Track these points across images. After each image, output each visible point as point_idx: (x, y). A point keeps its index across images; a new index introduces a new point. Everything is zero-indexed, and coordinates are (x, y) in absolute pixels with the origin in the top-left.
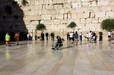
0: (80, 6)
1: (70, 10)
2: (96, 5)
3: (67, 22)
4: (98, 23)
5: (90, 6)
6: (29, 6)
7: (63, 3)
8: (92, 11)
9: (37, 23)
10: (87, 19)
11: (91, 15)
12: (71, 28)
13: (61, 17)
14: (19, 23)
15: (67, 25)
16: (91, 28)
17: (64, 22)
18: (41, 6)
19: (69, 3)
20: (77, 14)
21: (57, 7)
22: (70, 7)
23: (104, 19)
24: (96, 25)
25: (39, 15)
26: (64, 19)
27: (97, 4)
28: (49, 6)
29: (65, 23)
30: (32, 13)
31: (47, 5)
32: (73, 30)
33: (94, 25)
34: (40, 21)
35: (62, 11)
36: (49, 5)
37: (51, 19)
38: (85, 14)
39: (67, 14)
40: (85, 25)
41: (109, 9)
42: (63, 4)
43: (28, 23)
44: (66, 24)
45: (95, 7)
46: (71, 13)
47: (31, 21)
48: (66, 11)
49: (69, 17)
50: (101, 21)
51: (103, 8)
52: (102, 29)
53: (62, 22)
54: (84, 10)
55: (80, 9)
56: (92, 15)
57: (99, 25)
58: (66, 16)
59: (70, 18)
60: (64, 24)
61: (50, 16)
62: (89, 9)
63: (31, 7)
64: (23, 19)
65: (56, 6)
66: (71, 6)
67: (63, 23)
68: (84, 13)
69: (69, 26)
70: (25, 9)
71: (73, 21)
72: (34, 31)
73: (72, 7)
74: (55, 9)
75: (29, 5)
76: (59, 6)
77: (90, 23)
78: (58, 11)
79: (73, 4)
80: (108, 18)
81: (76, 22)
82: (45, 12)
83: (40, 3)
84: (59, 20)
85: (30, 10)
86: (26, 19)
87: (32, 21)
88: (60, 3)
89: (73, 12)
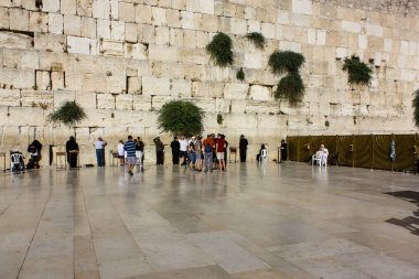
0: (95, 51)
1: (62, 59)
2: (144, 57)
3: (50, 101)
4: (152, 110)
5: (127, 55)
7: (35, 29)
8: (134, 74)
10: (118, 98)
11: (130, 84)
12: (65, 122)
13: (25, 81)
15: (50, 111)
16: (132, 125)
17: (37, 102)
19: (55, 36)
20: (86, 76)
21: (9, 41)
22: (59, 48)
23: (168, 99)
24: (145, 117)
26: (35, 88)
27: (147, 55)
29: (41, 104)
32: (72, 130)
33: (139, 115)
35: (30, 61)
38: (111, 78)
39: (50, 72)
40: (113, 115)
41: (178, 72)
42: (31, 34)
44: (44, 107)
45: (141, 61)
46: (65, 69)
48: (47, 62)
49: (57, 83)
50: (159, 106)
51: (164, 68)
52: (162, 129)
53: (27, 101)
54: (111, 66)
55: (95, 62)
56: (134, 86)
57: (155, 117)
58: (44, 79)
59: (62, 87)
60: (39, 109)
62: (125, 64)
65: (3, 36)
66: (63, 46)
67: (34, 105)
68: (110, 74)
69: (55, 117)
71: (71, 100)
73: (66, 51)
76: (15, 37)
77: (129, 108)
78: (11, 58)
79: (71, 41)
80: (177, 99)
81: (82, 103)
84: (16, 93)
88: (20, 29)
89: (70, 68)
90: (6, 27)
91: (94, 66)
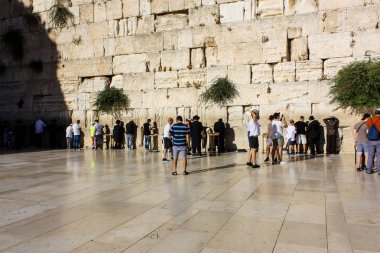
0: (249, 15)
1: (214, 31)
2: (313, 9)
3: (202, 79)
4: (323, 78)
5: (288, 12)
6: (74, 25)
7: (189, 6)
8: (298, 34)
9: (100, 85)
10: (276, 67)
11: (293, 48)
13: (180, 61)
14: (46, 86)
15: (203, 90)
16: (294, 101)
17: (191, 82)
18: (113, 25)
19: (208, 8)
20: (239, 45)
21: (169, 23)
22: (210, 21)
23: (347, 62)
24: (312, 89)
25: (106, 58)
26: (190, 67)
27: (317, 5)
28: (140, 21)
29: (195, 84)
30: (85, 51)
31: (134, 20)
32: (224, 109)
33: (303, 88)
34: (110, 77)
35: (185, 40)
36: (139, 17)
37: (148, 70)
38: (268, 44)
39: (204, 48)
40: (269, 90)
41: (366, 19)
42: (186, 12)
43: (71, 88)
44: (198, 86)
45: (307, 15)
46: (217, 43)
47: (83, 79)
48: (200, 39)
49: (211, 60)
50: (332, 72)
51: (341, 18)
52: (336, 105)
53: (183, 82)
54: (266, 28)
55: (249, 28)
56: (298, 49)
57: (326, 88)
58: (198, 55)
60: (193, 89)
61: (144, 57)
62: (285, 24)
63: (81, 31)
64: (55, 73)
65: (163, 20)
66: (215, 17)
67: (189, 85)
68: (267, 40)
70: (62, 37)
71: (223, 76)
72: (90, 114)
73: (218, 22)
74: (160, 34)
75: (77, 22)
76: (172, 18)
77: (291, 79)
78: (169, 39)
79: (224, 10)
80: (361, 58)
81: (233, 79)
82: (127, 45)
83: (110, 13)
84: (174, 74)
85: (78, 42)
86: (66, 74)
87: (85, 81)
88: (177, 9)
89: (222, 40)
90: (166, 10)
91: (247, 33)
